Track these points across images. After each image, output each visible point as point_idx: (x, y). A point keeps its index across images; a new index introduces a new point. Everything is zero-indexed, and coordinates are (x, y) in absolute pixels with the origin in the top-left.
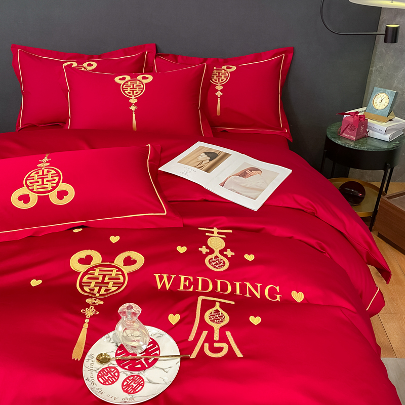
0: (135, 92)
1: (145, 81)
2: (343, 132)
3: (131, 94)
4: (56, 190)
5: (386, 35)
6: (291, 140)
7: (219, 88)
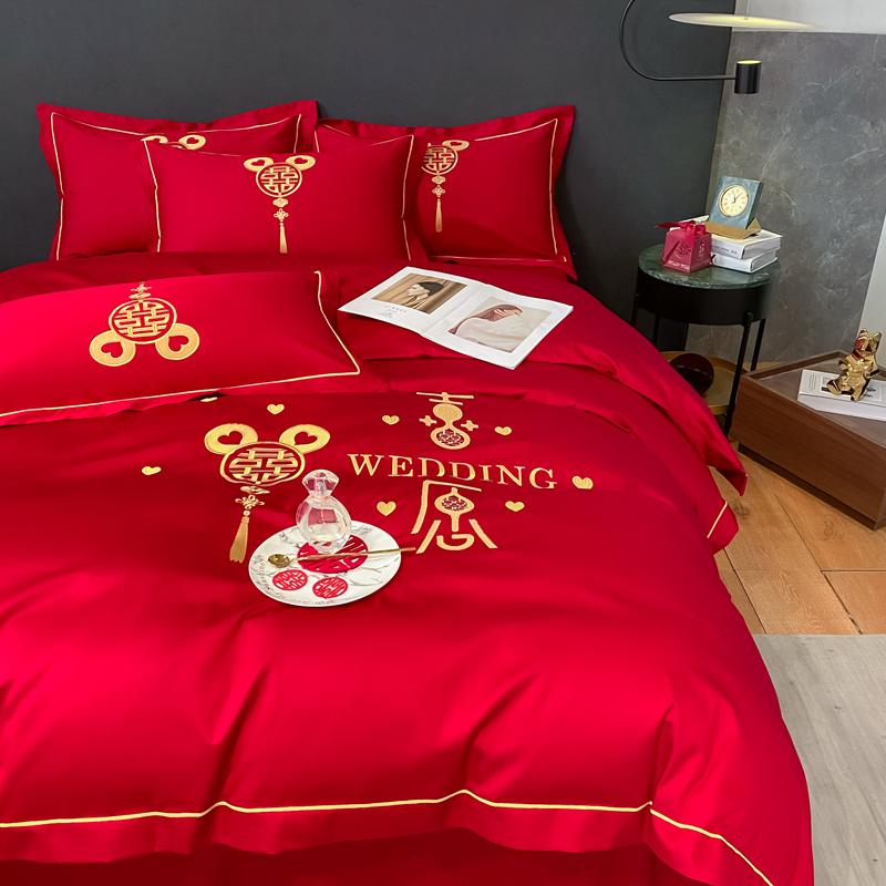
0: (283, 186)
1: (301, 167)
2: (668, 259)
3: (277, 191)
4: (167, 336)
5: (737, 79)
6: (574, 277)
7: (439, 180)
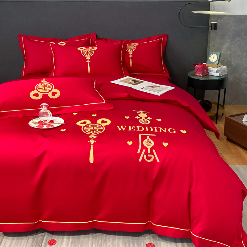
0: (89, 54)
1: (93, 50)
2: (196, 73)
3: (87, 55)
5: (211, 27)
6: (170, 78)
7: (131, 53)
